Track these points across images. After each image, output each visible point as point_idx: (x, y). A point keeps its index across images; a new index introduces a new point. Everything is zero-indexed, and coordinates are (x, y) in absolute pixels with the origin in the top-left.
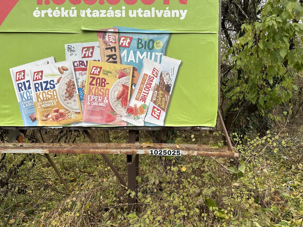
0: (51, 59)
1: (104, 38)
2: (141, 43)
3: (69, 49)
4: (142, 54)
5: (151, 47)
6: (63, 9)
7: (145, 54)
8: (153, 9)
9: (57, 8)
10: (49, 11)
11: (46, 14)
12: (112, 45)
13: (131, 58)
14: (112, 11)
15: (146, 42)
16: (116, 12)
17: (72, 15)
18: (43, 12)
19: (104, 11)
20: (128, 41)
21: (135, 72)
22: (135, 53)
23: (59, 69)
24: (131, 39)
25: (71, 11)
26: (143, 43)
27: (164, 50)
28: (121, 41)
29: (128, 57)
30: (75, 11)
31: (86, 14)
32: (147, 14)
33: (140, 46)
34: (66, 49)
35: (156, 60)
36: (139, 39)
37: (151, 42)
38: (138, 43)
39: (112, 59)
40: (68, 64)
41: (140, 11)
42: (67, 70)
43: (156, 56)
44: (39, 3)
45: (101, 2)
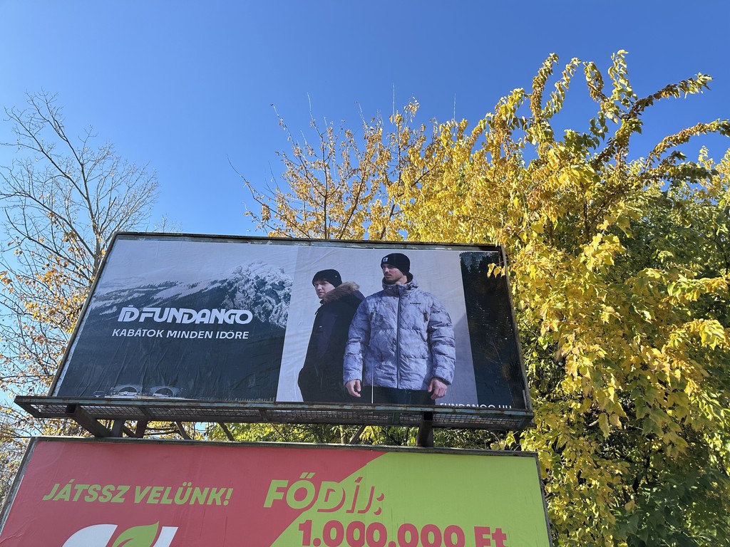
44: (306, 543)
45: (392, 546)
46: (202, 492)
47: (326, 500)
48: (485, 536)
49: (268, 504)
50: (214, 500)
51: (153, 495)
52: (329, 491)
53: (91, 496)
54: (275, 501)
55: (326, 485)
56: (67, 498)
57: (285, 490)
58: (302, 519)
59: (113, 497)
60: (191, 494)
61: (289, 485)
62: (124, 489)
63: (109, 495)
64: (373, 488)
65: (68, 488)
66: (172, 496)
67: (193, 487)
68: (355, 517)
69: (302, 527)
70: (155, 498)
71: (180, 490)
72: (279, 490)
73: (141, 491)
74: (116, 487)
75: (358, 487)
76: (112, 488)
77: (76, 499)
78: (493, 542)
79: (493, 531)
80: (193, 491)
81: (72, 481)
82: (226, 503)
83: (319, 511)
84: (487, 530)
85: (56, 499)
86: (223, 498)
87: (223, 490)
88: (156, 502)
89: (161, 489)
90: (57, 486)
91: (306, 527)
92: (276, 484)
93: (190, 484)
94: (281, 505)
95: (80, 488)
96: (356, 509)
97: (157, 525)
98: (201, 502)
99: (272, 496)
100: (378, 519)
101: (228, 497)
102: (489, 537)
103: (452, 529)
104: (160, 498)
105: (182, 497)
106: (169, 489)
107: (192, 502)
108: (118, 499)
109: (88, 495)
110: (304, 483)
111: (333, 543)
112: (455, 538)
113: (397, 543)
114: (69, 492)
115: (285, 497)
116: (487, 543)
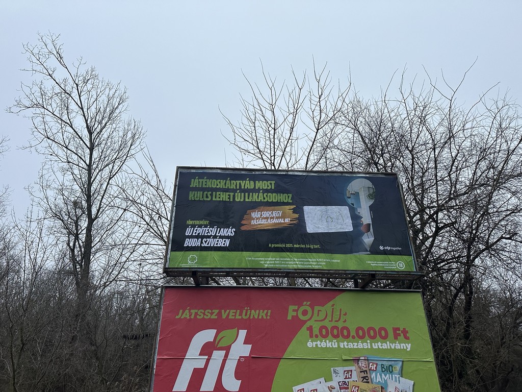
0: (322, 380)
1: (358, 364)
2: (383, 367)
3: (334, 371)
4: (386, 376)
5: (391, 371)
6: (327, 341)
7: (388, 375)
8: (388, 342)
9: (324, 341)
10: (319, 343)
11: (316, 345)
12: (364, 369)
13: (379, 379)
14: (361, 344)
15: (387, 367)
16: (364, 344)
17: (334, 347)
18: (315, 343)
19: (356, 344)
20: (375, 366)
21: (383, 390)
22: (381, 375)
23: (328, 387)
24: (377, 364)
25: (333, 343)
26: (385, 367)
27: (400, 373)
28: (370, 366)
29: (376, 378)
30: (336, 343)
31: (344, 345)
32: (385, 346)
33: (384, 370)
34: (333, 372)
35: (396, 381)
36: (382, 364)
37: (391, 367)
38: (382, 368)
39: (366, 379)
40: (334, 384)
41: (380, 344)
42: (334, 388)
43: (396, 377)
44: (311, 336)
45: (353, 337)
46: (255, 311)
47: (318, 316)
48: (398, 332)
49: (289, 318)
50: (262, 316)
51: (231, 314)
52: (319, 311)
53: (200, 316)
54: (293, 316)
55: (317, 308)
56: (188, 317)
57: (297, 311)
58: (308, 324)
59: (211, 315)
60: (250, 314)
61: (299, 308)
62: (216, 311)
63: (209, 315)
64: (341, 309)
65: (187, 311)
66: (241, 314)
67: (251, 309)
68: (334, 324)
69: (308, 329)
70: (232, 316)
71: (244, 311)
72: (294, 310)
73: (225, 312)
74: (212, 311)
75: (333, 309)
76: (210, 311)
77: (193, 317)
78: (402, 335)
79: (401, 329)
80: (251, 311)
81: (188, 308)
82: (268, 318)
83: (315, 321)
84: (398, 329)
85: (182, 317)
86: (266, 315)
87: (265, 311)
88: (233, 317)
89: (235, 311)
90: (181, 311)
91: (310, 329)
92: (291, 308)
93: (249, 308)
94: (295, 318)
95: (193, 311)
96: (334, 320)
97: (236, 329)
98: (256, 317)
99: (291, 314)
100: (346, 325)
101: (269, 314)
102: (400, 332)
103: (381, 329)
104: (235, 316)
105: (246, 315)
106: (238, 311)
107: (252, 317)
108: (214, 317)
109: (198, 315)
110: (306, 306)
111: (325, 337)
112: (383, 333)
113: (356, 336)
114: (188, 314)
115: (297, 314)
116: (399, 335)
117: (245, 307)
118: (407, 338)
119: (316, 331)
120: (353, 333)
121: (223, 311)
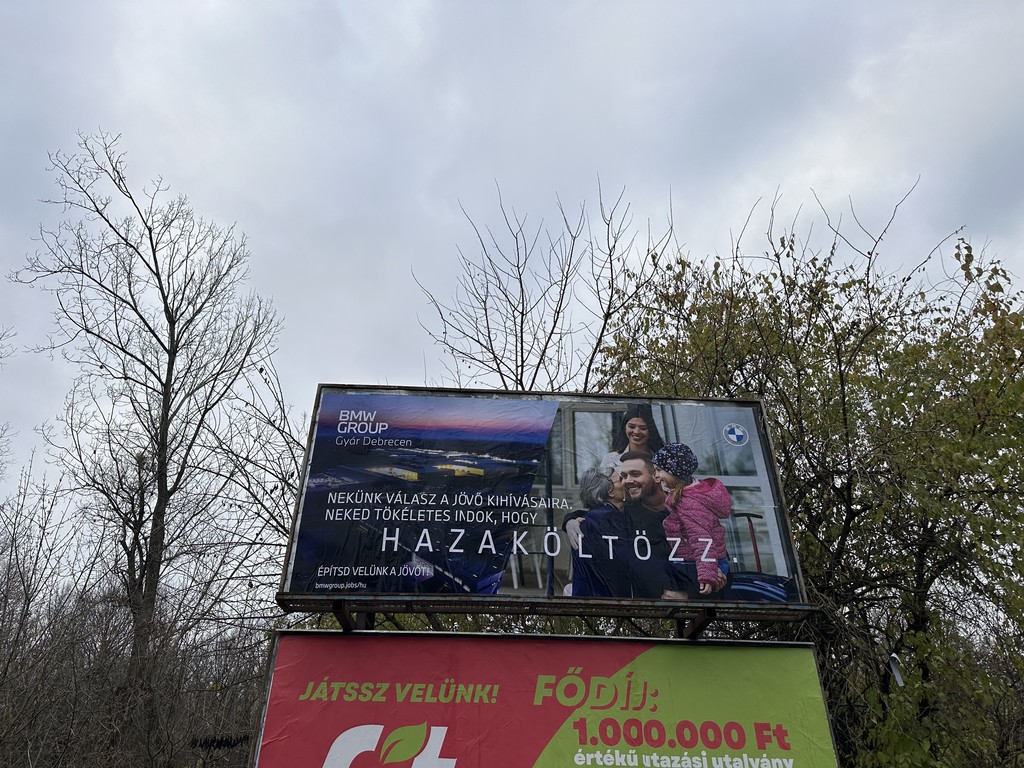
6: (617, 752)
8: (745, 756)
9: (609, 751)
10: (598, 755)
11: (594, 760)
14: (688, 759)
16: (695, 759)
17: (630, 764)
18: (590, 757)
19: (677, 759)
25: (629, 757)
30: (635, 757)
31: (651, 761)
32: (738, 764)
41: (727, 759)
44: (583, 741)
45: (672, 744)
46: (467, 688)
47: (598, 697)
48: (766, 733)
49: (538, 701)
50: (481, 698)
51: (416, 692)
52: (600, 686)
53: (350, 695)
54: (545, 698)
55: (595, 681)
56: (324, 697)
57: (553, 686)
58: (577, 715)
59: (374, 695)
60: (456, 692)
61: (558, 681)
62: (385, 686)
63: (370, 694)
64: (646, 684)
65: (323, 685)
66: (435, 694)
67: (457, 683)
68: (631, 714)
69: (576, 725)
70: (418, 696)
71: (443, 687)
72: (547, 686)
73: (403, 689)
74: (375, 685)
75: (630, 682)
76: (371, 686)
77: (334, 697)
78: (774, 739)
79: (773, 727)
80: (457, 688)
81: (326, 678)
82: (494, 701)
83: (592, 708)
84: (767, 727)
85: (313, 698)
86: (490, 694)
87: (488, 687)
88: (420, 700)
89: (423, 686)
90: (311, 685)
91: (581, 725)
92: (543, 680)
93: (452, 681)
94: (551, 701)
95: (336, 686)
96: (631, 706)
97: (425, 725)
98: (468, 699)
99: (541, 694)
100: (655, 716)
101: (495, 693)
102: (770, 733)
103: (731, 726)
104: (424, 696)
105: (446, 695)
106: (431, 686)
107: (458, 700)
108: (379, 698)
109: (346, 693)
110: (572, 678)
111: (611, 742)
112: (735, 735)
113: (677, 741)
114: (325, 691)
115: (554, 693)
116: (769, 739)
117: (444, 679)
118: (785, 746)
119: (593, 730)
120: (671, 735)
121: (398, 686)
